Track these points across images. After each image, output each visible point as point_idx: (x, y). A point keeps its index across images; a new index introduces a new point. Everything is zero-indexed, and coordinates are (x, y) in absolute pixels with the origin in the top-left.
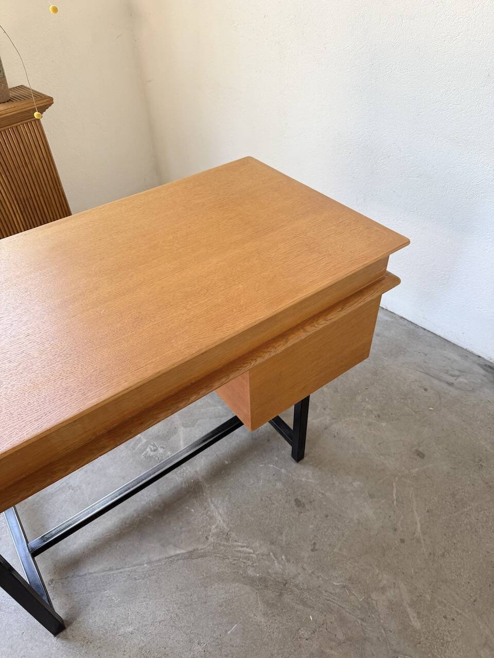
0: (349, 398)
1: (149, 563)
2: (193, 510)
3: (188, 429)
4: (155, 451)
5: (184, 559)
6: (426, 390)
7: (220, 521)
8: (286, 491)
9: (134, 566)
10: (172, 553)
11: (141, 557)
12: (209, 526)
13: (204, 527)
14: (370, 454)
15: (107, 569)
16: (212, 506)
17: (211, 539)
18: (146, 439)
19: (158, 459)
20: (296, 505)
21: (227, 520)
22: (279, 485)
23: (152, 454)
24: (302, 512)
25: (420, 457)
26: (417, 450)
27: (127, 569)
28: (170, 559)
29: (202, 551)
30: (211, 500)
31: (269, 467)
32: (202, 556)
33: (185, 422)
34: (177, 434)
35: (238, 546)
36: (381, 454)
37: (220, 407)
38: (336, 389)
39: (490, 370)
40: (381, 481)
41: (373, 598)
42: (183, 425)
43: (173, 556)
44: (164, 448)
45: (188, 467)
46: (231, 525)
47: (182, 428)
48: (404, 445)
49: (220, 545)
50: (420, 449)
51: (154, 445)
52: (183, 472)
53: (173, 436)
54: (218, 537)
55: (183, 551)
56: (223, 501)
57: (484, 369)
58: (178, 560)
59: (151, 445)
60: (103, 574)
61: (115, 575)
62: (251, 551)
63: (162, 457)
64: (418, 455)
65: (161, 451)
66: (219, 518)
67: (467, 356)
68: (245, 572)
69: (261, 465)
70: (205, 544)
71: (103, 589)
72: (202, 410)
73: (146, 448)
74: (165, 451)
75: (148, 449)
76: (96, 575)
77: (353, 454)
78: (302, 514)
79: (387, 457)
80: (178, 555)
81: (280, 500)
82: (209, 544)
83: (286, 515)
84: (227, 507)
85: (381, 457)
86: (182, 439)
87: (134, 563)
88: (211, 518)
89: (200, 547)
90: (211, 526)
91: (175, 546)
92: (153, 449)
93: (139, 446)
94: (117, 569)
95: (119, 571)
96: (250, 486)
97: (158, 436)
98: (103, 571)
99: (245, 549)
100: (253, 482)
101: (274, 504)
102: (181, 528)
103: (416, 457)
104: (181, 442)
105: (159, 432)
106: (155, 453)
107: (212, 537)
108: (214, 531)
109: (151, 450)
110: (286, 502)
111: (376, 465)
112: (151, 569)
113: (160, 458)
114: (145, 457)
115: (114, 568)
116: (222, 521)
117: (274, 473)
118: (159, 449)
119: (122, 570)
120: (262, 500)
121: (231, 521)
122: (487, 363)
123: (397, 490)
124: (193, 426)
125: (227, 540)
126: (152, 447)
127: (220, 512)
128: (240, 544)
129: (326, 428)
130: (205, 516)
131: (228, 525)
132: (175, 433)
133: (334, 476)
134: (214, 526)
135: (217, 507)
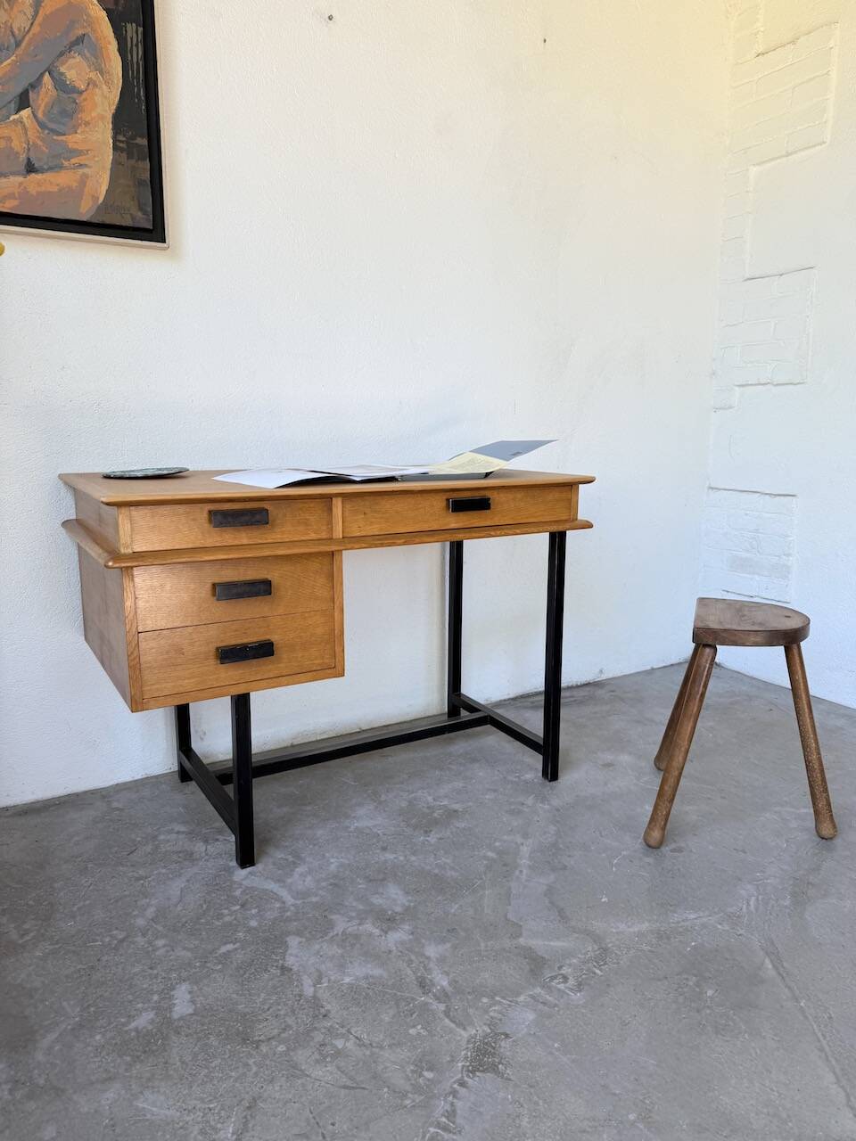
1: (797, 1000)
2: (693, 944)
4: (565, 979)
5: (781, 962)
9: (806, 1017)
10: (772, 973)
13: (721, 936)
15: (823, 1056)
16: (682, 923)
17: (742, 932)
21: (707, 913)
23: (571, 982)
27: (815, 1028)
28: (784, 976)
29: (763, 943)
32: (772, 943)
33: (508, 934)
34: (533, 947)
35: (747, 908)
42: (514, 938)
43: (779, 973)
44: (563, 966)
45: (608, 941)
46: (716, 910)
47: (521, 939)
49: (749, 925)
51: (554, 978)
55: (767, 961)
56: (675, 912)
58: (783, 968)
59: (551, 981)
62: (753, 898)
65: (567, 970)
68: (786, 907)
69: (614, 869)
73: (559, 990)
75: (562, 986)
76: (837, 1070)
78: (693, 850)
80: (774, 966)
81: (673, 862)
82: (749, 935)
83: (695, 862)
84: (685, 909)
86: (546, 943)
87: (801, 1018)
88: (704, 926)
89: (756, 944)
90: (718, 929)
91: (759, 969)
92: (561, 980)
93: (550, 998)
94: (819, 1041)
95: (821, 1038)
96: (650, 884)
97: (532, 970)
98: (827, 1060)
99: (752, 903)
100: (642, 880)
101: (679, 870)
104: (552, 943)
105: (520, 968)
106: (571, 978)
107: (737, 931)
108: (727, 928)
109: (565, 982)
110: (675, 859)
114: (580, 991)
116: (710, 918)
117: (628, 860)
118: (562, 972)
119: (820, 1035)
120: (672, 876)
121: (708, 909)
124: (520, 925)
125: (740, 917)
126: (556, 981)
127: (692, 916)
128: (744, 906)
132: (530, 948)
134: (719, 927)
135: (686, 920)
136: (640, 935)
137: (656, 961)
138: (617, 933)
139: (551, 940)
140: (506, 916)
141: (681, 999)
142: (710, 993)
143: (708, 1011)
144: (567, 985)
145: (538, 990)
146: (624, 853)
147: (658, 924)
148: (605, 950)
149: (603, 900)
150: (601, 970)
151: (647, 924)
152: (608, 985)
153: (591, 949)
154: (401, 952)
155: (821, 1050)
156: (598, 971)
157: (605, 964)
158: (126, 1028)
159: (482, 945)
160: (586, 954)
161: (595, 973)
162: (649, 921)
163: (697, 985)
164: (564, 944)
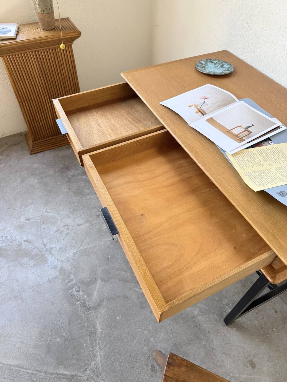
1: (46, 373)
2: (85, 345)
3: (103, 283)
4: (78, 291)
5: (66, 379)
6: (276, 312)
7: (98, 360)
8: (148, 355)
9: (36, 371)
10: (62, 371)
11: (42, 366)
12: (90, 361)
13: (87, 360)
14: (216, 350)
15: (20, 366)
16: (98, 347)
17: (88, 372)
18: (75, 280)
19: (78, 298)
20: (151, 369)
21: (103, 361)
22: (145, 349)
23: (75, 293)
24: (152, 377)
25: (252, 367)
26: (251, 360)
27: (31, 371)
28: (59, 376)
29: (80, 378)
30: (99, 342)
31: (144, 332)
33: (103, 277)
34: (95, 284)
36: (224, 353)
37: (129, 274)
42: (101, 279)
43: (60, 374)
44: (83, 292)
45: (93, 312)
46: (104, 367)
47: (100, 281)
48: (243, 352)
49: (92, 379)
50: (254, 360)
51: (79, 287)
52: (89, 314)
53: (92, 284)
54: (93, 372)
55: (68, 373)
56: (106, 346)
58: (63, 378)
59: (77, 286)
60: (17, 368)
61: (23, 373)
63: (81, 298)
64: (251, 364)
65: (81, 293)
66: (99, 358)
69: (139, 330)
70: (83, 374)
71: (13, 380)
72: (117, 272)
73: (73, 288)
74: (84, 294)
75: (74, 289)
76: (13, 367)
77: (205, 345)
78: (152, 378)
79: (228, 356)
80: (64, 375)
81: (142, 361)
82: (86, 374)
83: (142, 375)
84: (107, 352)
85: (224, 355)
87: (37, 369)
88: (94, 355)
89: (80, 374)
90: (92, 361)
91: (65, 367)
92: (77, 289)
93: (69, 284)
94: (26, 369)
95: (27, 371)
96: (126, 342)
97: (84, 281)
100: (129, 340)
101: (136, 362)
102: (73, 355)
103: (248, 365)
104: (96, 291)
106: (77, 293)
107: (89, 370)
108: (92, 366)
109: (76, 291)
110: (146, 364)
111: (218, 361)
112: (45, 378)
113: (79, 298)
114: (71, 294)
115: (24, 368)
116: (99, 361)
117: (146, 339)
118: (81, 291)
120: (130, 356)
121: (105, 363)
124: (107, 282)
125: (98, 376)
126: (77, 288)
127: (101, 354)
129: (193, 317)
130: (91, 352)
131: (102, 365)
134: (93, 363)
135: (100, 349)
136: (94, 325)
137: (78, 326)
138: (97, 317)
139: (98, 291)
140: (114, 278)
141: (58, 327)
142: (58, 339)
143: (50, 334)
144: (74, 291)
145: (74, 281)
146: (152, 339)
147: (99, 335)
148: (89, 309)
149: (118, 318)
150: (79, 304)
151: (100, 331)
152: (71, 304)
153: (91, 304)
154: (101, 244)
155: (22, 367)
156: (78, 303)
157: (81, 306)
158: (84, 189)
159: (100, 268)
160: (88, 301)
161: (77, 301)
162: (102, 332)
163: (62, 336)
164: (95, 295)
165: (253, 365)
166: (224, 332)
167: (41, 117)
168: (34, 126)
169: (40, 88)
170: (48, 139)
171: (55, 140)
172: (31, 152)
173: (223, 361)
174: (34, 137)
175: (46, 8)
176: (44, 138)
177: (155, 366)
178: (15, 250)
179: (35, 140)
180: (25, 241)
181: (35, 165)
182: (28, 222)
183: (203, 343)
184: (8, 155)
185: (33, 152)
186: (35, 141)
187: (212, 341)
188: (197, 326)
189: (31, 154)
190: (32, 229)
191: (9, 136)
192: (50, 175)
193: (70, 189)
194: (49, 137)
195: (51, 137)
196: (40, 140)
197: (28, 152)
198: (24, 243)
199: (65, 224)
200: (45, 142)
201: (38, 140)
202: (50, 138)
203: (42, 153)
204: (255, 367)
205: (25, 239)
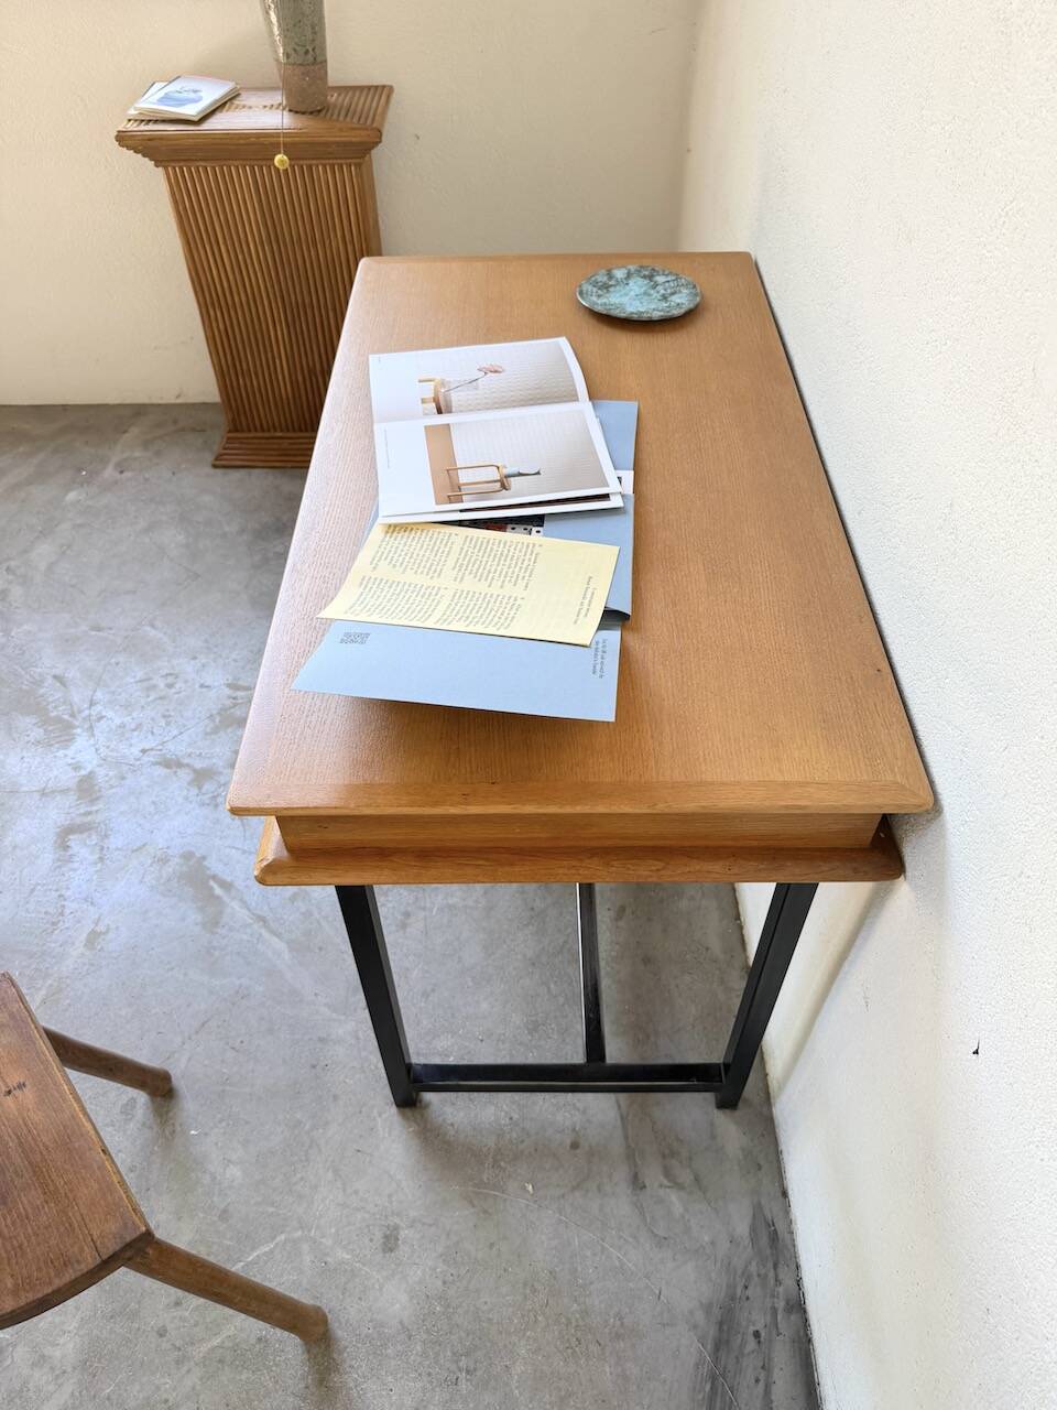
0: (430, 1026)
6: (573, 1145)
14: (320, 1150)
20: (123, 1106)
24: (113, 1126)
25: (385, 1245)
26: (396, 1228)
36: (336, 1172)
38: (433, 990)
39: (764, 1240)
40: (271, 1210)
41: (14, 1354)
48: (390, 1196)
50: (403, 1233)
57: (753, 1229)
67: (760, 1167)
77: (300, 1122)
79: (339, 1184)
85: (330, 1175)
103: (378, 1235)
111: (302, 1179)
122: (780, 1226)
123: (272, 1251)
129: (322, 1040)
133: (224, 1124)
165: (390, 1242)
166: (379, 1120)
167: (258, 363)
168: (235, 384)
169: (259, 275)
170: (272, 434)
171: (291, 444)
172: (216, 459)
173: (316, 1187)
174: (233, 420)
175: (295, 50)
176: (263, 431)
177: (138, 1107)
178: (21, 689)
179: (235, 427)
180: (55, 677)
181: (207, 498)
182: (93, 633)
183: (298, 1116)
184: (158, 453)
185: (221, 463)
186: (237, 431)
187: (327, 1123)
188: (314, 1067)
189: (215, 466)
190: (91, 653)
191: (194, 405)
192: (224, 535)
193: (246, 587)
194: (275, 431)
195: (282, 431)
196: (250, 431)
197: (210, 458)
198: (50, 680)
199: (172, 672)
200: (263, 441)
201: (243, 431)
202: (279, 434)
203: (243, 472)
204: (391, 1250)
205: (57, 672)
